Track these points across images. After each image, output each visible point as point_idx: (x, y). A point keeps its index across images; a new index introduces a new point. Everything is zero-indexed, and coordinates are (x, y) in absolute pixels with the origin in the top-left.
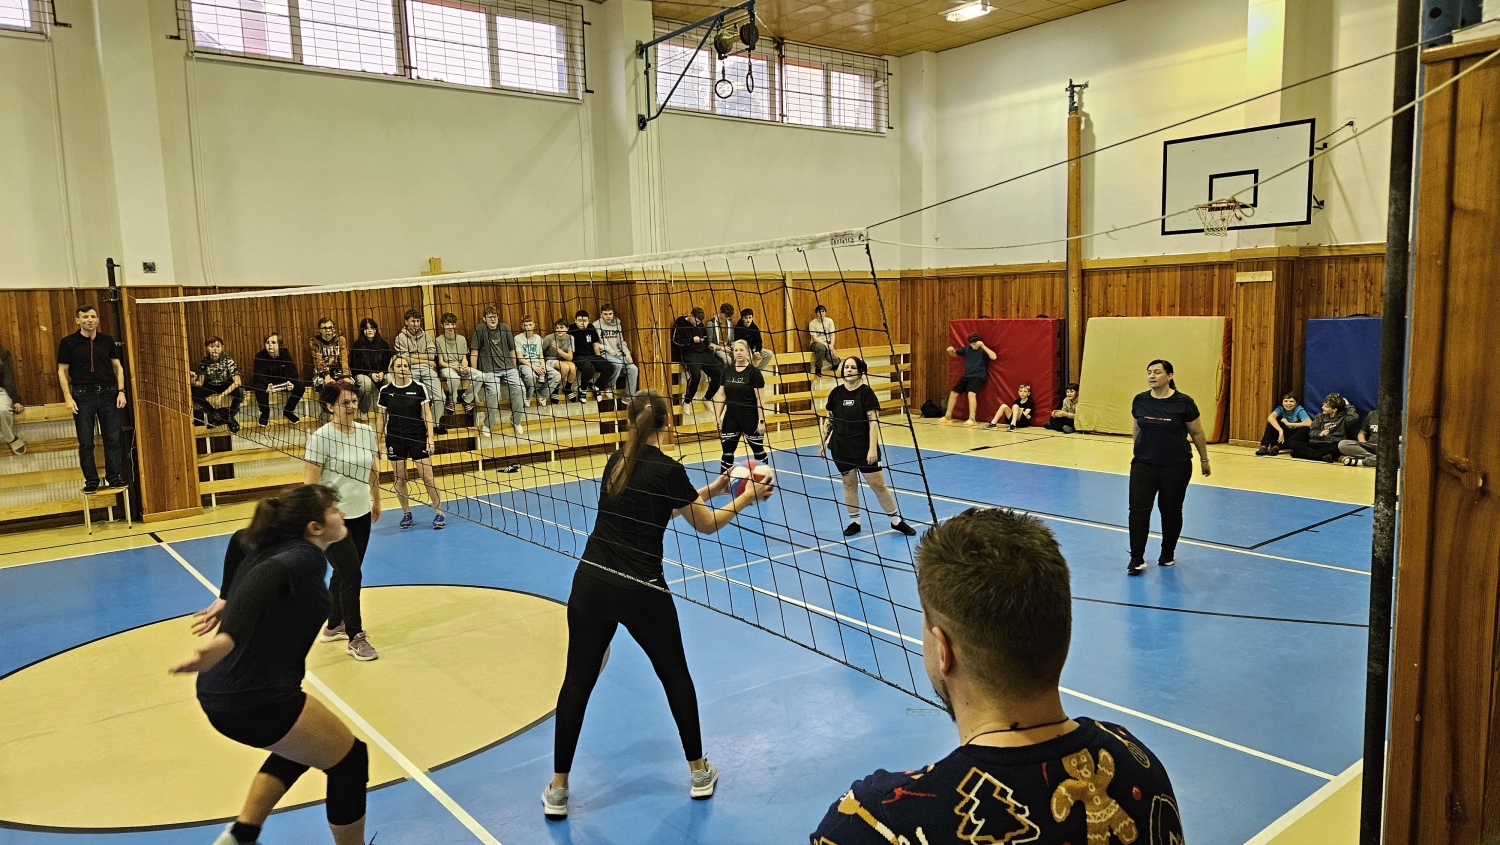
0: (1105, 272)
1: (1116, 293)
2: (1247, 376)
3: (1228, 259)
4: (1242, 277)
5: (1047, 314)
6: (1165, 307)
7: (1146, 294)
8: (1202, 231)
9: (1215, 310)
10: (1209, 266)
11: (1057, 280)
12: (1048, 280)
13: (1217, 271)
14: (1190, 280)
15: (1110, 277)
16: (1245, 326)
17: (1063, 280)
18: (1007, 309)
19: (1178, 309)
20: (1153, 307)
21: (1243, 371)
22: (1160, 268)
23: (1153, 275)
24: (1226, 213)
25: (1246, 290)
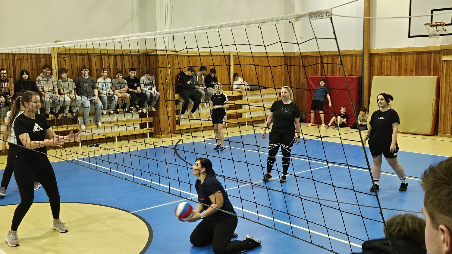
0: (381, 55)
1: (386, 64)
2: (447, 104)
3: (439, 49)
4: (445, 58)
5: (353, 74)
6: (408, 72)
7: (400, 65)
8: (428, 36)
9: (432, 73)
10: (429, 53)
11: (358, 58)
12: (354, 58)
13: (433, 55)
14: (420, 59)
15: (383, 57)
16: (446, 81)
17: (361, 58)
18: (334, 71)
19: (414, 73)
20: (403, 71)
21: (445, 102)
22: (406, 53)
23: (403, 56)
24: (439, 28)
25: (447, 64)
